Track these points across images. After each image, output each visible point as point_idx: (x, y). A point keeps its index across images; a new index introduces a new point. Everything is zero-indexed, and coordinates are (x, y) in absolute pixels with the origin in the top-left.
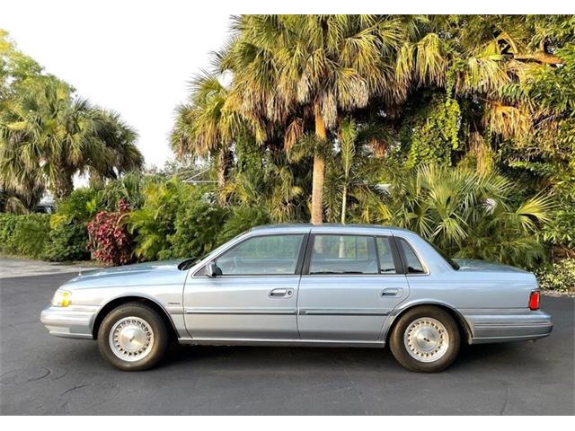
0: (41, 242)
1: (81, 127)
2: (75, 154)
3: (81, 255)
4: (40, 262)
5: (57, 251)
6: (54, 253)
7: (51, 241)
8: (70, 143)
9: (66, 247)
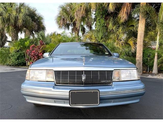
0: (6, 58)
1: (22, 11)
2: (20, 22)
3: (22, 64)
4: (5, 66)
5: (13, 62)
6: (12, 63)
7: (10, 58)
8: (18, 17)
9: (16, 60)
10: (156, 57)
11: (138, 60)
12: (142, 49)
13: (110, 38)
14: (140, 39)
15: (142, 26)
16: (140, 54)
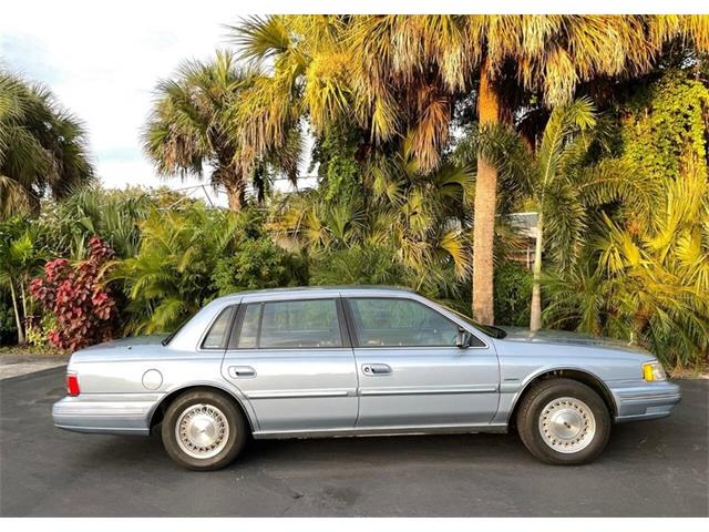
10: (536, 301)
11: (481, 311)
12: (491, 273)
13: (376, 229)
14: (483, 237)
15: (487, 196)
16: (485, 290)
